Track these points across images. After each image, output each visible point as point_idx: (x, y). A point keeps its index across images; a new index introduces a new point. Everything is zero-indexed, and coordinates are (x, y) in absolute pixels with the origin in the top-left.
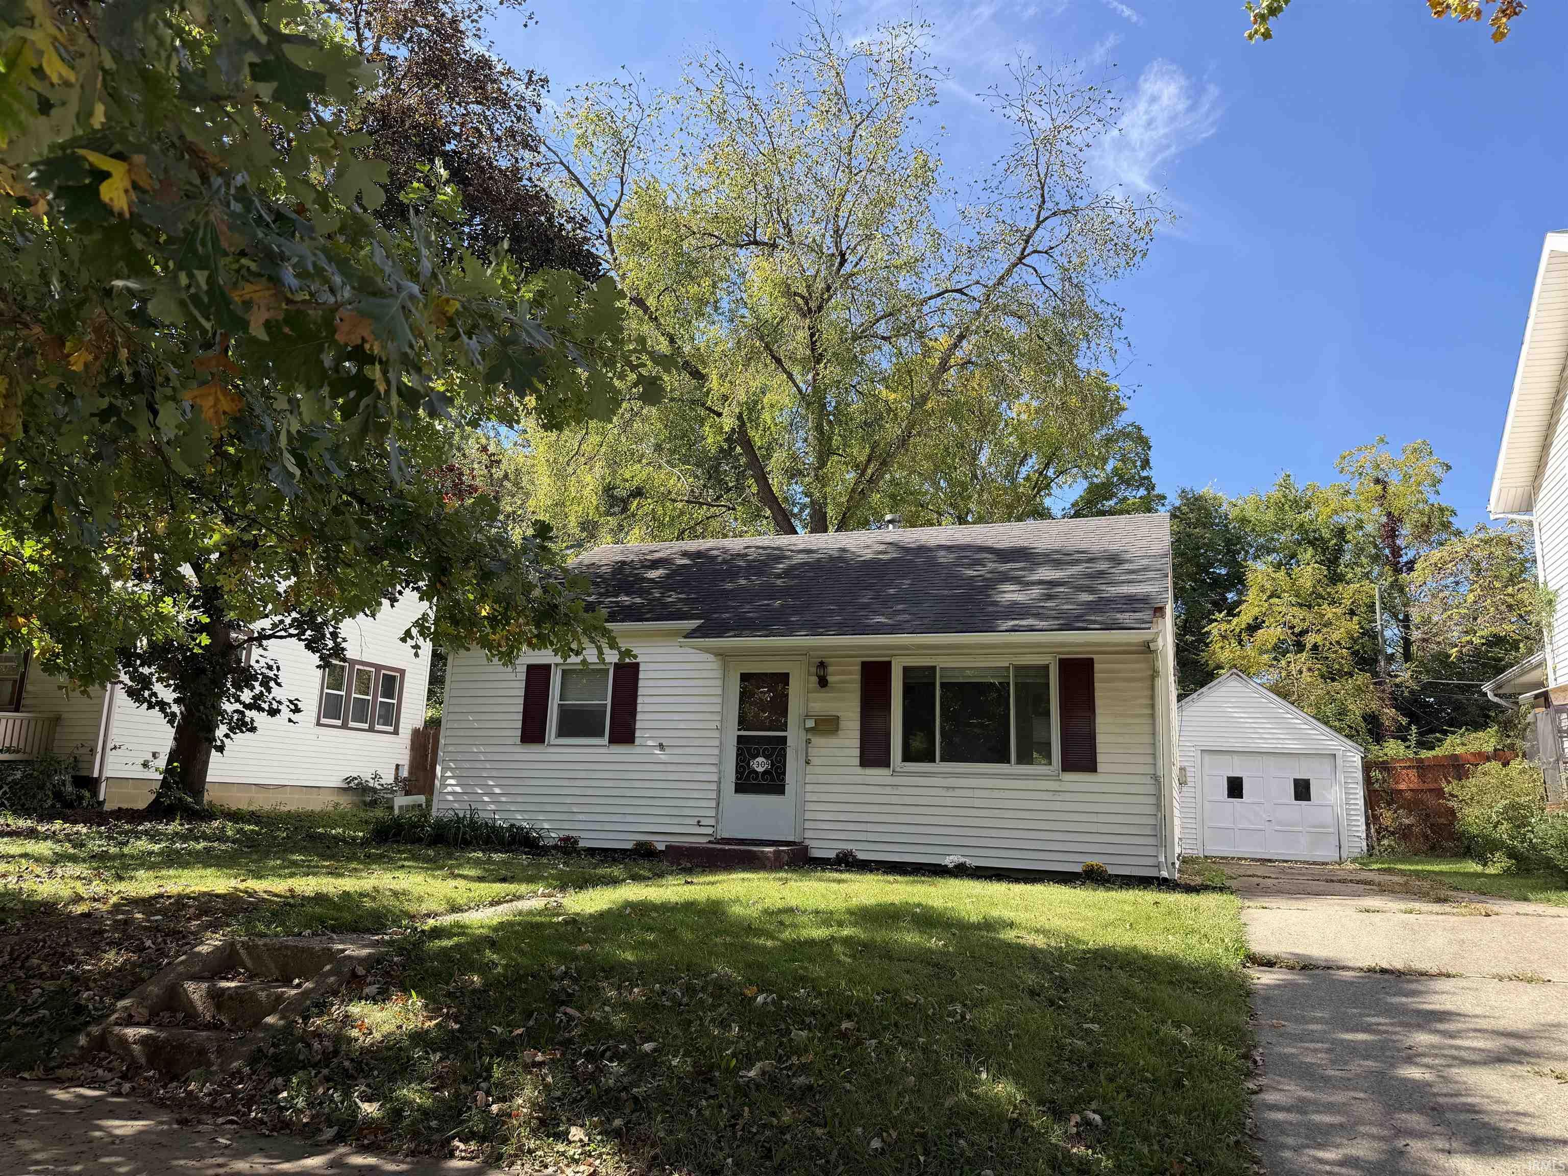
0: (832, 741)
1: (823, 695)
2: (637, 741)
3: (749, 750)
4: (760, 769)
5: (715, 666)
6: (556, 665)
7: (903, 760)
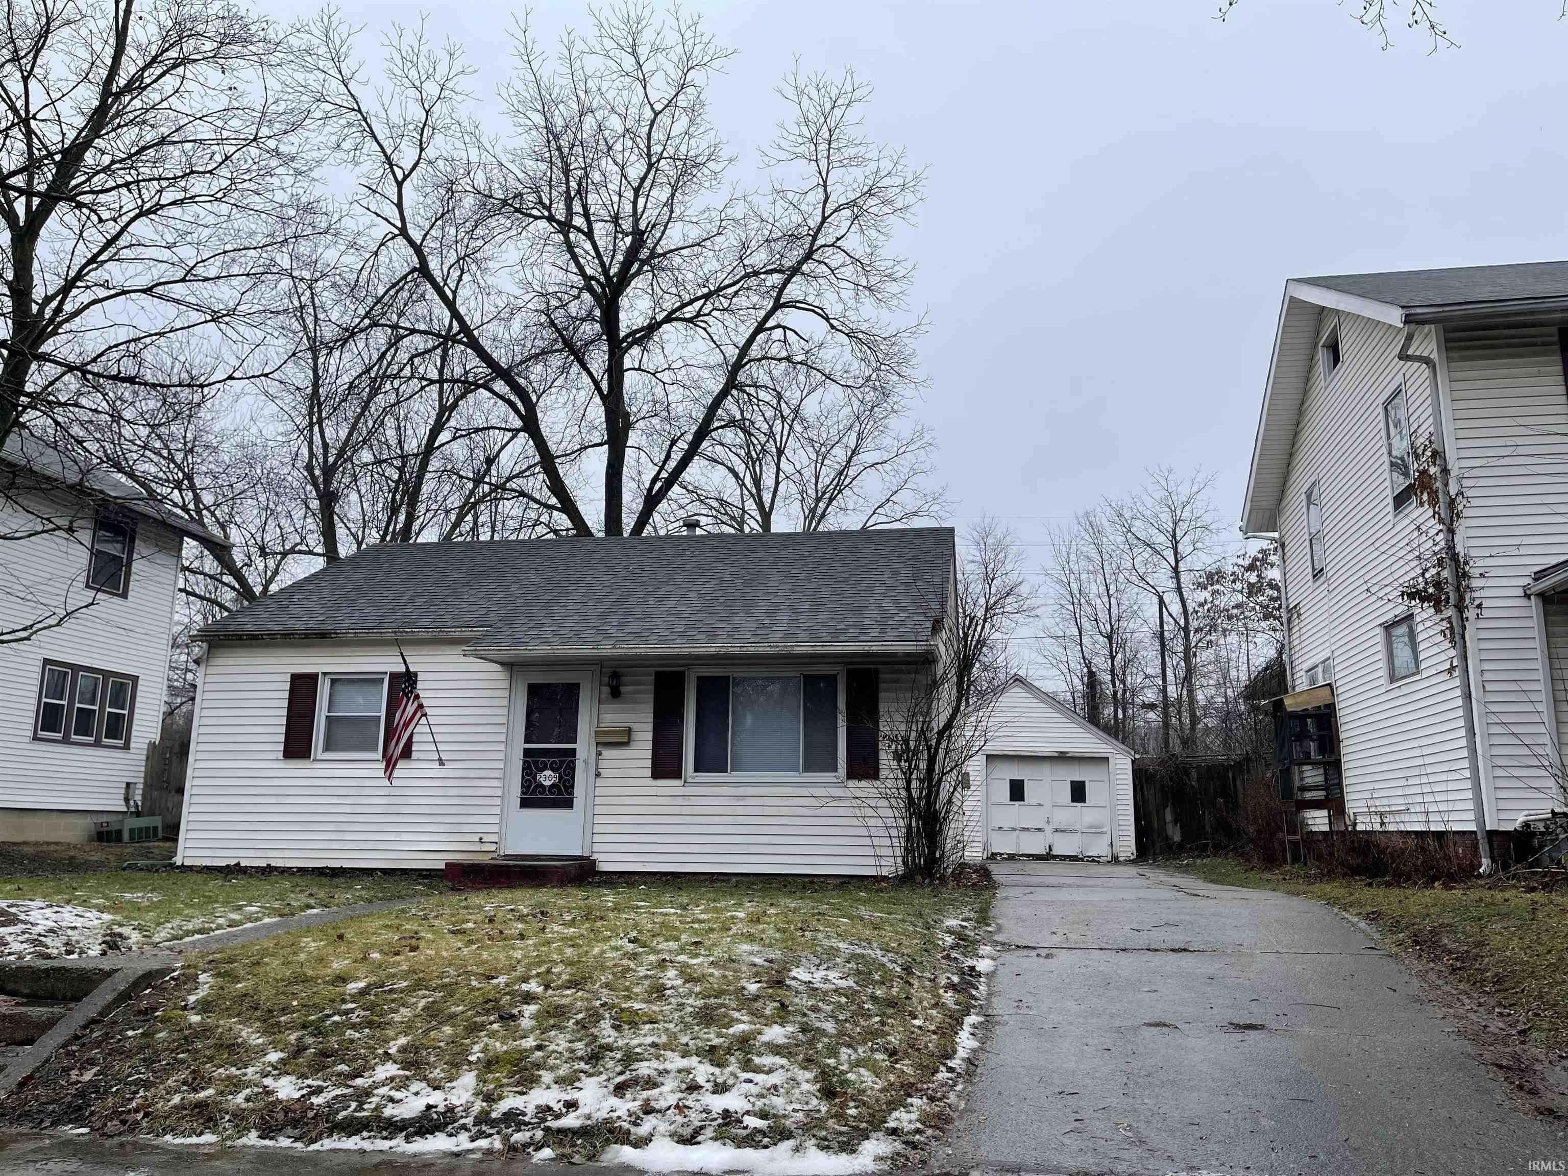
0: (625, 753)
1: (615, 706)
2: (414, 756)
3: (536, 763)
4: (547, 783)
5: (501, 676)
6: (325, 674)
7: (697, 770)
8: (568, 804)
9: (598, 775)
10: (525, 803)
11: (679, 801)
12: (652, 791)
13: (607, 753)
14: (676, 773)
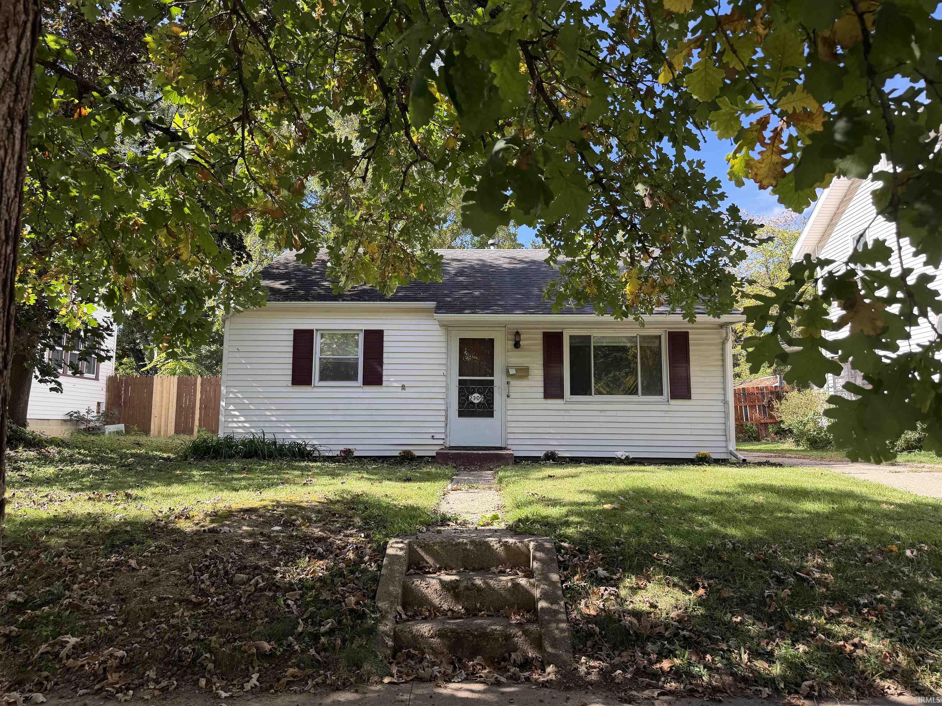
0: (524, 383)
1: (518, 353)
2: (384, 383)
3: (467, 389)
5: (441, 333)
6: (317, 330)
7: (572, 394)
8: (491, 414)
9: (508, 396)
10: (461, 414)
11: (563, 413)
12: (544, 407)
13: (513, 383)
14: (561, 396)
